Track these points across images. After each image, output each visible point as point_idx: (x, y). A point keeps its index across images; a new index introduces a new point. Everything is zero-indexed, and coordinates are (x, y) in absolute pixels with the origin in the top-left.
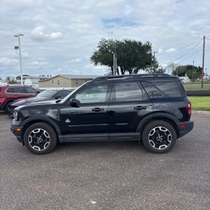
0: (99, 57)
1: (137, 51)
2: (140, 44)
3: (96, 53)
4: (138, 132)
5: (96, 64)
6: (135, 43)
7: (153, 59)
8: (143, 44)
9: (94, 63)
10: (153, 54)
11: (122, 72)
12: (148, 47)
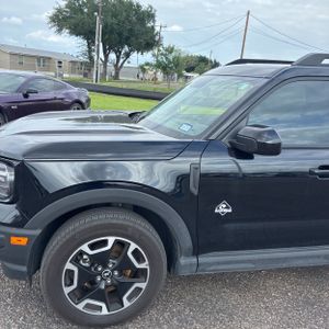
0: (65, 19)
1: (134, 19)
2: (139, 6)
3: (59, 11)
5: (60, 31)
9: (55, 29)
10: (157, 29)
11: (105, 52)
12: (150, 16)
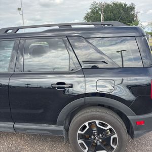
0: (90, 17)
1: (122, 11)
2: (125, 5)
4: (61, 124)
6: (121, 5)
7: (135, 19)
8: (128, 5)
10: (136, 14)
12: (132, 8)
